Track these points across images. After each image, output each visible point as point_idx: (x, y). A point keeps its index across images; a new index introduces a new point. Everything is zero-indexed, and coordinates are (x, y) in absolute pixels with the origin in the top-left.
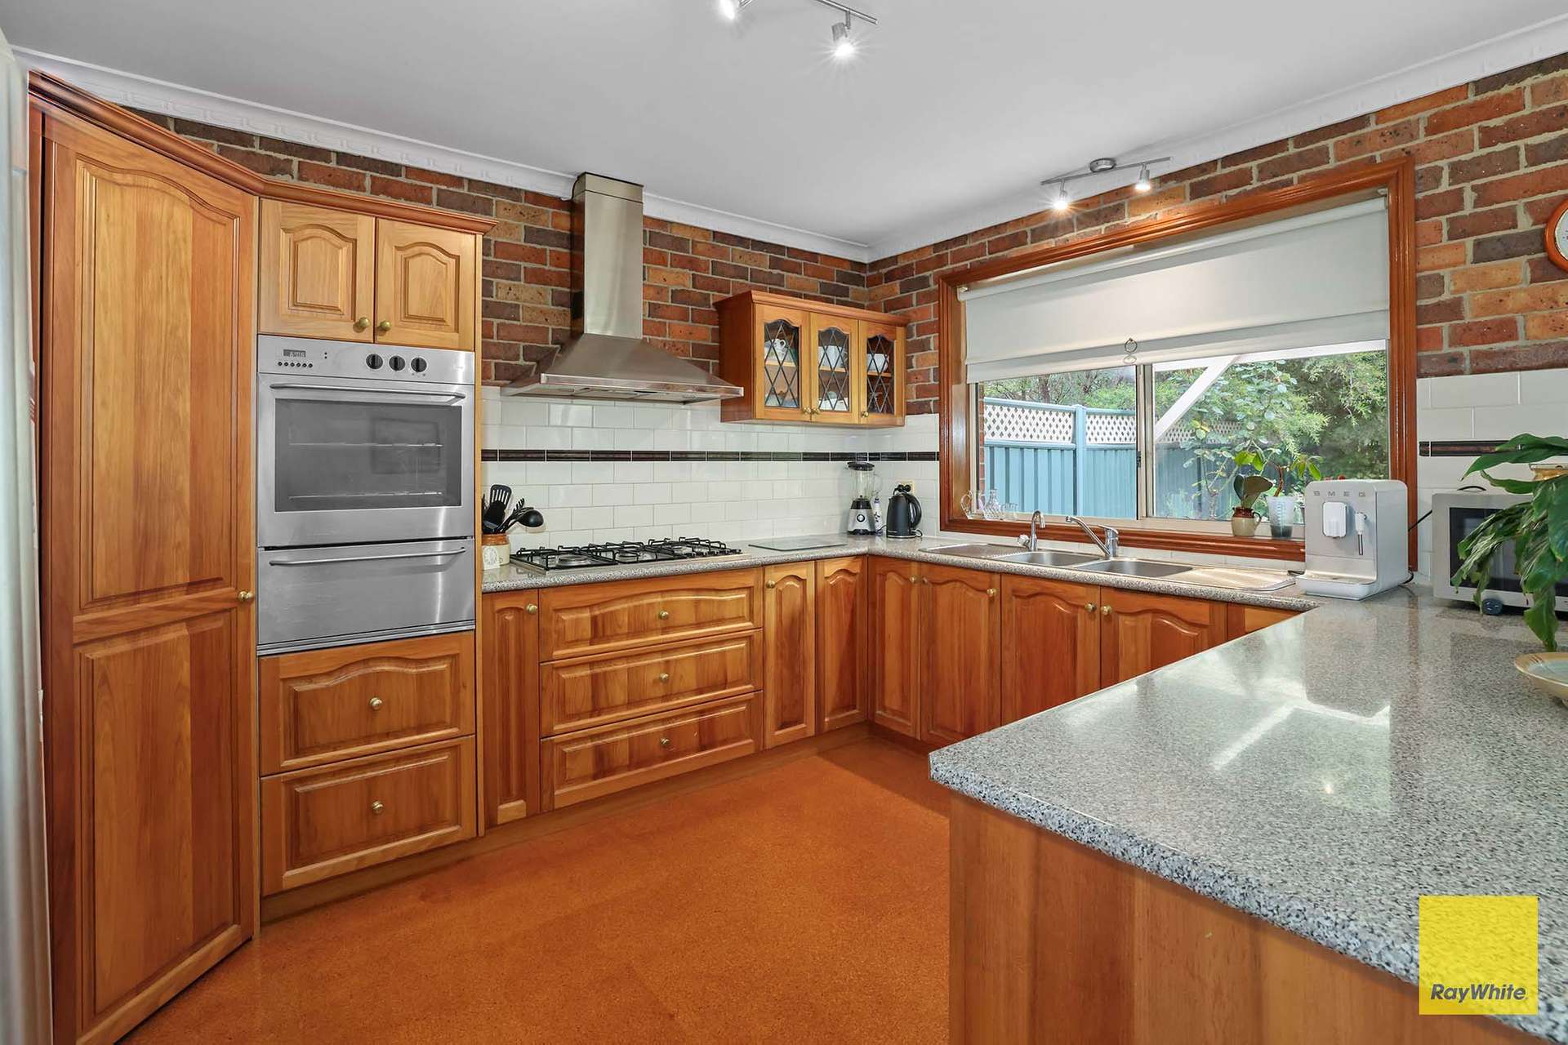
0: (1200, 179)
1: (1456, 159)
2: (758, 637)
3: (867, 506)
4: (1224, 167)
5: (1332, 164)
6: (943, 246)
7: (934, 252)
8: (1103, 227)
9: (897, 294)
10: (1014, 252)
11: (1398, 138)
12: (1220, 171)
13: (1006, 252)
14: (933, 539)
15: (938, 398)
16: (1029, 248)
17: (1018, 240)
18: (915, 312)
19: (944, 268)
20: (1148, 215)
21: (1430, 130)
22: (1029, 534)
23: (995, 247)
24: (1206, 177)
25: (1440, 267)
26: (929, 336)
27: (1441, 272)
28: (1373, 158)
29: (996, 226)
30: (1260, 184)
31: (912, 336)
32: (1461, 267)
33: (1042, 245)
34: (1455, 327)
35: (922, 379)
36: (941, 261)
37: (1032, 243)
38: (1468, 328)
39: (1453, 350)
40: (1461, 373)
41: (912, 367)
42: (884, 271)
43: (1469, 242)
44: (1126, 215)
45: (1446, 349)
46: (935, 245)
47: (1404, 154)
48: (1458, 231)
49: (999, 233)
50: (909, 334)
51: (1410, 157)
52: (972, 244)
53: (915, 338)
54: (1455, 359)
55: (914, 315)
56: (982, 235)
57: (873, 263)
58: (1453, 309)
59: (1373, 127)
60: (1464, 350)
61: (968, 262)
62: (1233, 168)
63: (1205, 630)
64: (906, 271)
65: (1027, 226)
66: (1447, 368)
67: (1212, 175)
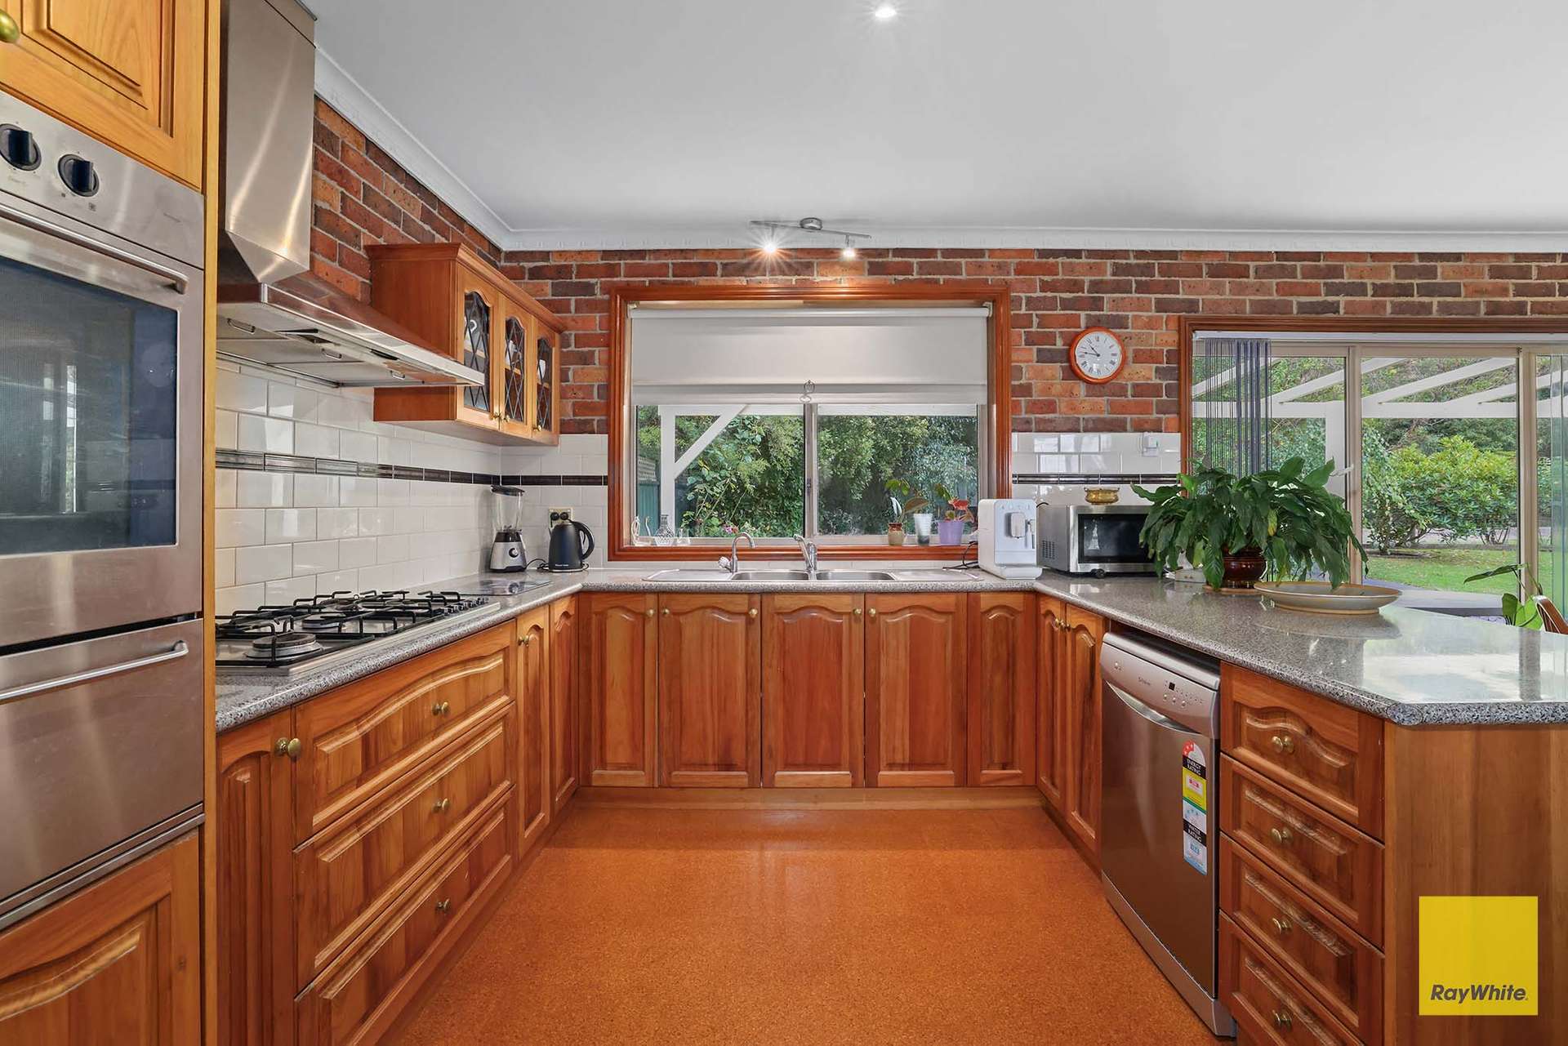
0: (877, 260)
1: (1029, 295)
2: (512, 715)
3: (516, 537)
4: (894, 256)
5: (964, 276)
6: (616, 255)
7: (602, 260)
8: (794, 278)
9: (546, 295)
10: (703, 281)
11: (1001, 271)
12: (891, 259)
13: (692, 279)
14: (600, 571)
15: (603, 418)
16: (719, 280)
17: (707, 270)
18: (574, 320)
19: (615, 279)
20: (834, 278)
21: (1018, 272)
22: (729, 557)
23: (681, 270)
24: (880, 260)
25: (1021, 361)
26: (594, 349)
27: (1022, 365)
28: (987, 280)
29: (682, 250)
30: (918, 277)
31: (569, 346)
32: (1030, 364)
33: (733, 281)
34: (1029, 401)
35: (582, 396)
36: (611, 271)
37: (722, 276)
38: (1035, 403)
39: (1027, 416)
40: (1031, 431)
41: (568, 381)
42: (528, 265)
43: (1035, 348)
44: (815, 273)
45: (1023, 415)
46: (604, 251)
47: (1004, 284)
48: (1030, 341)
49: (686, 258)
50: (565, 343)
51: (1008, 286)
52: (653, 262)
53: (572, 348)
54: (1028, 422)
55: (573, 323)
56: (666, 255)
57: (511, 252)
58: (1026, 390)
59: (986, 259)
60: (1032, 416)
61: (647, 280)
62: (900, 259)
63: (951, 616)
64: (562, 271)
65: (718, 258)
66: (1025, 427)
67: (884, 260)
